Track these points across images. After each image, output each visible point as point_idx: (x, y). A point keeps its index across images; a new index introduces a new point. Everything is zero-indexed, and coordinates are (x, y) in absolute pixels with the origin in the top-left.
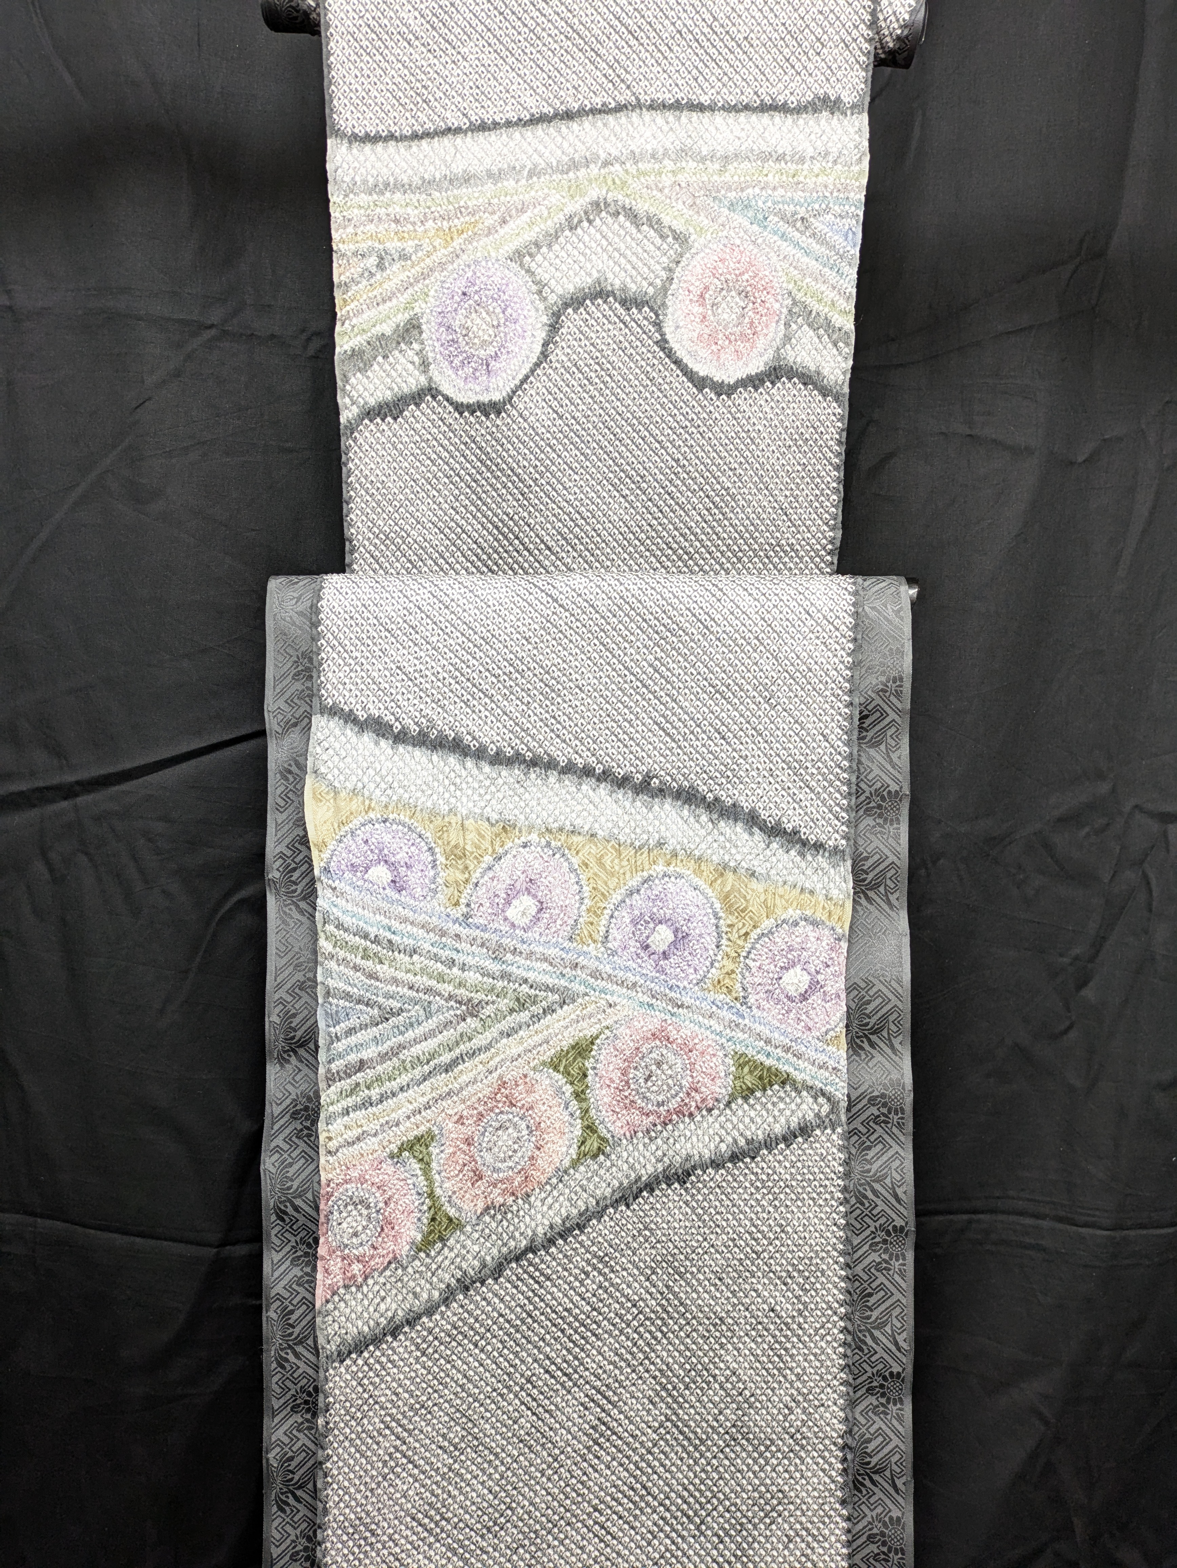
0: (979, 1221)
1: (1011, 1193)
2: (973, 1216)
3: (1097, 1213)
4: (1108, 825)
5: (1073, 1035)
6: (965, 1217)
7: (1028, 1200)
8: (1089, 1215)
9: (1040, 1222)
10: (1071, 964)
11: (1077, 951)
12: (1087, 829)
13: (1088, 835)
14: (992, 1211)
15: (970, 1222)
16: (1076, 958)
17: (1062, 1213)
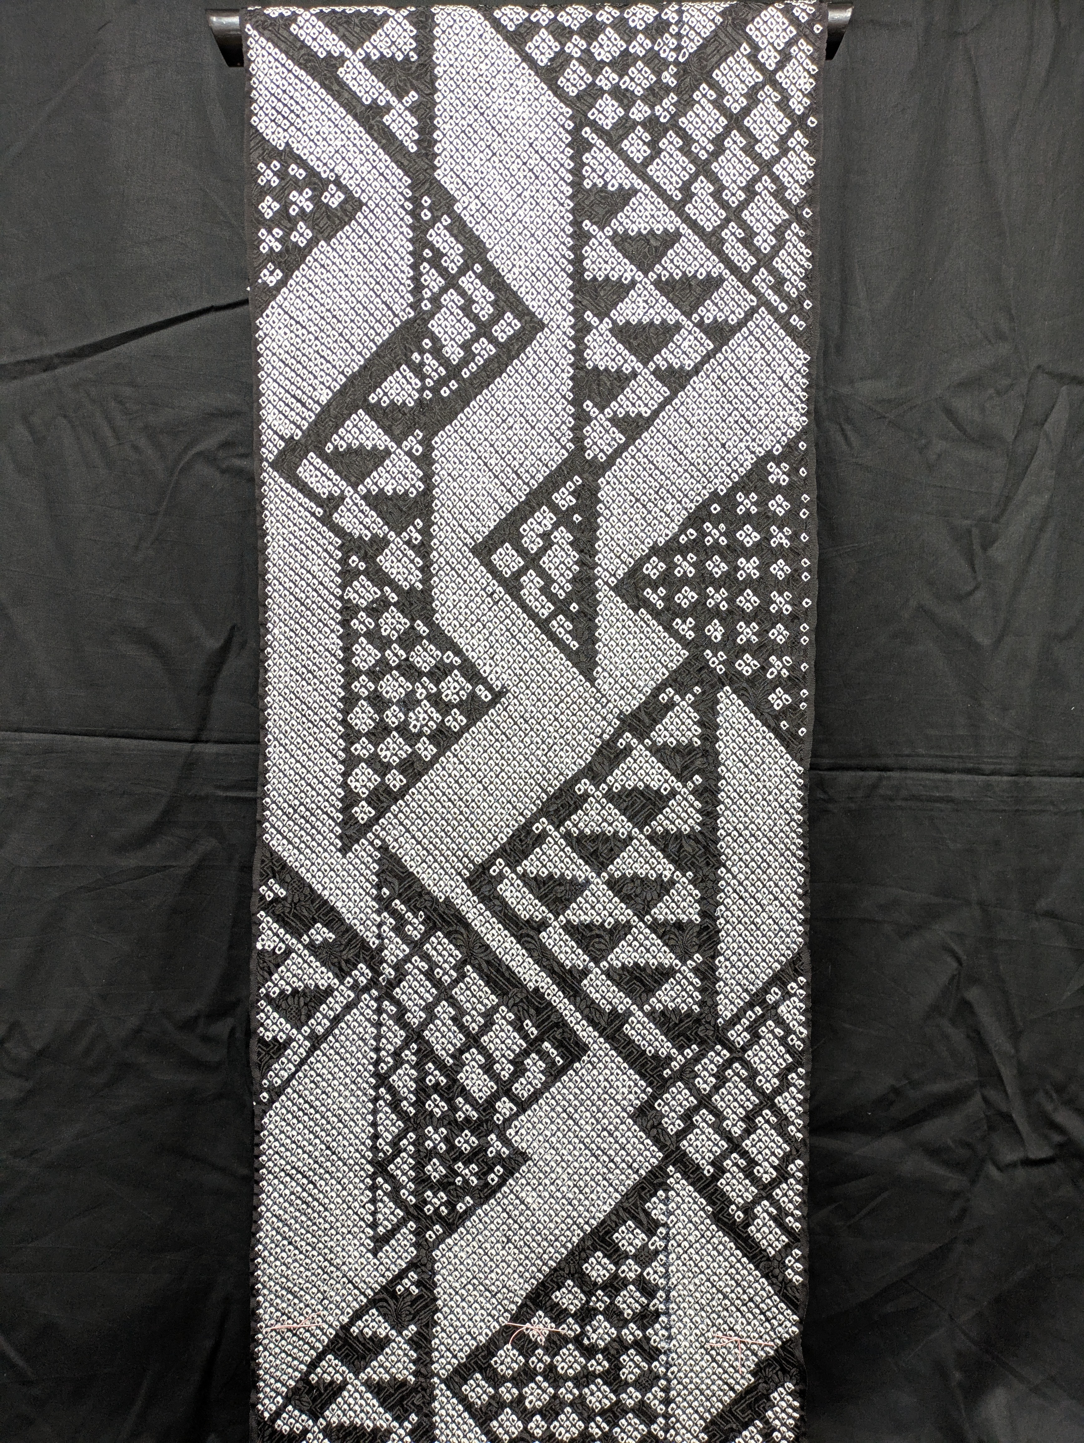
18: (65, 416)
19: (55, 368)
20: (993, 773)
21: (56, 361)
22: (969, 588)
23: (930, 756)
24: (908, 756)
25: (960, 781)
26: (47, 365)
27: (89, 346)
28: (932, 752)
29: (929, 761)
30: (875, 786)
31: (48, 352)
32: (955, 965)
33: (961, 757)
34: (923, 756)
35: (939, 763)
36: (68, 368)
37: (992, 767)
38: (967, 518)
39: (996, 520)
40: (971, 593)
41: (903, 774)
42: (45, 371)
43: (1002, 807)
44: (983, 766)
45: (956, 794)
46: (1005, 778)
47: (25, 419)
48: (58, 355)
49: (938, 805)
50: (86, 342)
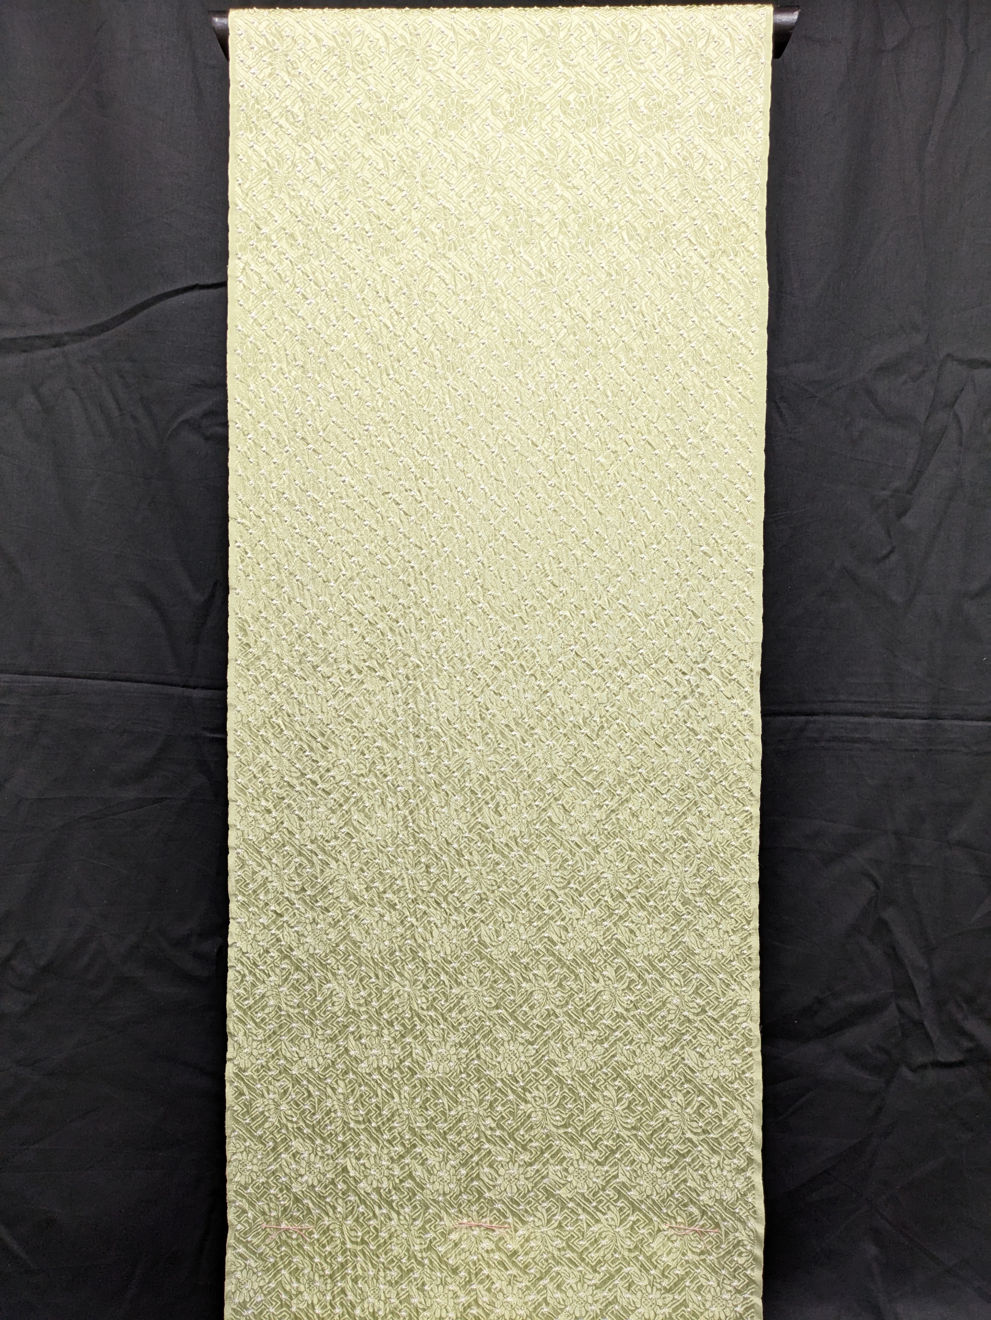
0: (815, 722)
1: (842, 697)
2: (810, 718)
3: (916, 706)
4: (924, 371)
5: (894, 558)
6: (803, 718)
7: (856, 702)
8: (908, 708)
9: (867, 719)
10: (891, 496)
11: (896, 484)
12: (904, 377)
13: (905, 382)
14: (827, 713)
15: (807, 723)
16: (896, 491)
17: (886, 710)
18: (74, 389)
19: (65, 345)
20: (906, 717)
21: (66, 338)
22: (885, 552)
23: (850, 701)
24: (832, 701)
25: (878, 724)
26: (57, 342)
27: (97, 326)
28: (853, 698)
29: (849, 706)
30: (802, 730)
31: (58, 329)
32: (873, 888)
33: (878, 702)
34: (844, 701)
35: (859, 708)
36: (76, 346)
37: (906, 711)
38: (884, 489)
39: (909, 492)
40: (887, 556)
41: (827, 718)
42: (55, 346)
43: (915, 747)
44: (897, 711)
45: (873, 735)
46: (918, 721)
47: (35, 390)
48: (67, 334)
49: (857, 745)
50: (94, 322)
